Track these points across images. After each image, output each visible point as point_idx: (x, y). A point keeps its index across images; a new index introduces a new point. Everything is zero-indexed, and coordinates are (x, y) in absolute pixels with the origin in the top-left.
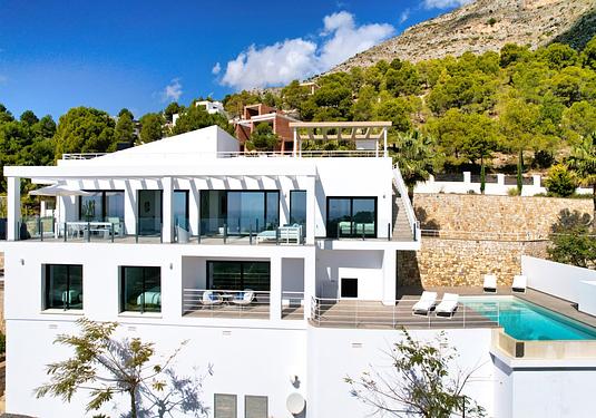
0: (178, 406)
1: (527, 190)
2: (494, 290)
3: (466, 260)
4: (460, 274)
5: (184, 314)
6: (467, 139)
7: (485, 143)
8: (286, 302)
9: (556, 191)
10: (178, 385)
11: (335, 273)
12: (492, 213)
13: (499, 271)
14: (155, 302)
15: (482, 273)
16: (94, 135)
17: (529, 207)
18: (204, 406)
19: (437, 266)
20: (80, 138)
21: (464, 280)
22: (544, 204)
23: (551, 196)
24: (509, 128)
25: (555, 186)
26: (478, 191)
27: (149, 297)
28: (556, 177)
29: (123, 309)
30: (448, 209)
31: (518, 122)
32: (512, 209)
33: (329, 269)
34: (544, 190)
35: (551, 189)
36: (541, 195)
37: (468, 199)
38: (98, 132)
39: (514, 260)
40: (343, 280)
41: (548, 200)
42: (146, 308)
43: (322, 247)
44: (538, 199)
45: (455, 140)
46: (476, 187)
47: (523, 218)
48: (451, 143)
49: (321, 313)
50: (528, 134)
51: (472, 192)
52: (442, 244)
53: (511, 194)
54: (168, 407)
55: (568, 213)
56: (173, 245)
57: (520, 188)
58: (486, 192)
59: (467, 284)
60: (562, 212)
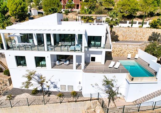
0: (53, 87)
1: (145, 26)
2: (130, 59)
3: (124, 50)
4: (122, 53)
5: (52, 68)
6: (130, 8)
7: (135, 9)
8: (77, 64)
9: (152, 26)
10: (52, 83)
11: (90, 55)
12: (133, 33)
13: (132, 53)
14: (44, 64)
15: (128, 53)
16: (20, 5)
17: (144, 31)
18: (58, 87)
19: (116, 51)
20: (15, 6)
21: (123, 55)
22: (148, 30)
23: (151, 28)
24: (143, 5)
25: (153, 25)
26: (130, 26)
27: (43, 63)
28: (153, 23)
29: (37, 66)
30: (122, 32)
31: (146, 3)
32: (139, 31)
33: (88, 55)
34: (149, 26)
35: (151, 26)
36: (148, 28)
37: (127, 29)
38: (21, 4)
39: (137, 50)
40: (92, 57)
41: (150, 29)
42: (42, 66)
43: (86, 50)
44: (147, 29)
45: (126, 8)
46: (130, 25)
47: (142, 34)
48: (125, 9)
49: (86, 67)
50: (149, 7)
51: (129, 27)
52: (118, 46)
53: (140, 27)
54: (50, 87)
55: (154, 33)
56: (48, 52)
57: (142, 25)
58: (133, 26)
59: (124, 56)
60: (153, 33)
